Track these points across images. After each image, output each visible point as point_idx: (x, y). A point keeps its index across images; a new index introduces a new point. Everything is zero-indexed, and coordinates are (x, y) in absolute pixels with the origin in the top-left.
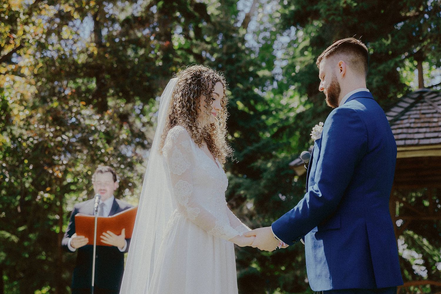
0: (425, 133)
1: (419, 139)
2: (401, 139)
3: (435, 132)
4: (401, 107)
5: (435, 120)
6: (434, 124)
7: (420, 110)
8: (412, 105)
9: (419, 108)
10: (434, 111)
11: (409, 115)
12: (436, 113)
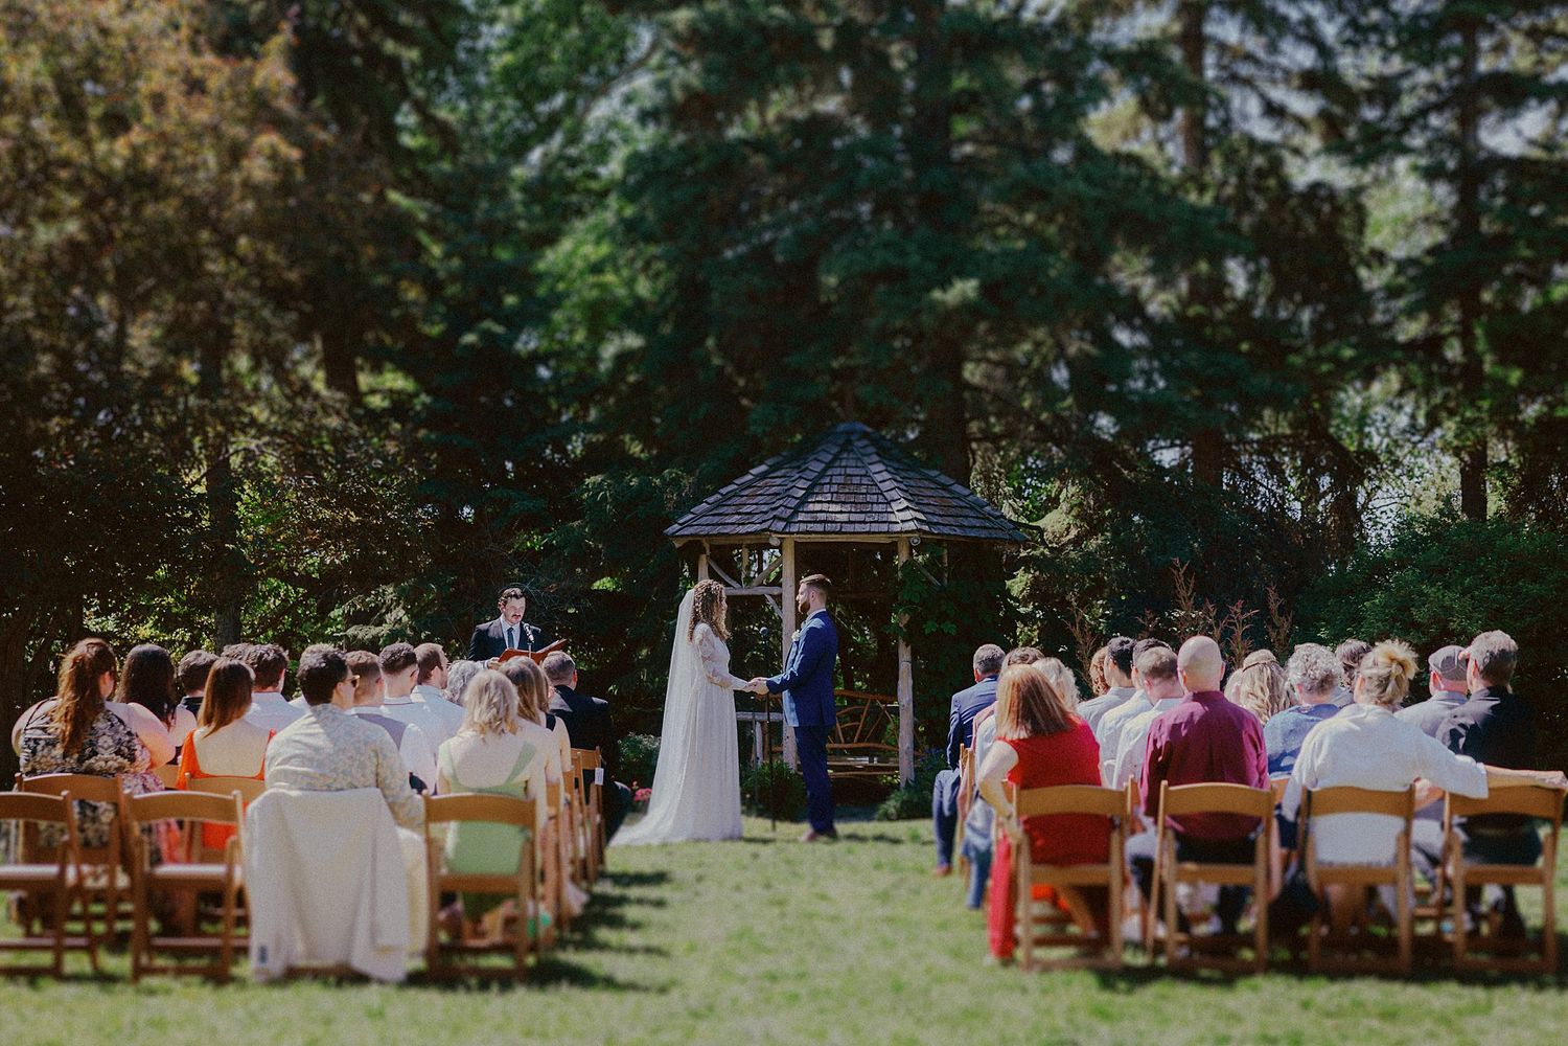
0: (850, 512)
1: (842, 523)
2: (820, 522)
3: (862, 512)
4: (822, 462)
5: (863, 490)
6: (861, 498)
7: (846, 467)
8: (836, 457)
9: (843, 464)
10: (863, 472)
11: (832, 477)
12: (865, 476)
